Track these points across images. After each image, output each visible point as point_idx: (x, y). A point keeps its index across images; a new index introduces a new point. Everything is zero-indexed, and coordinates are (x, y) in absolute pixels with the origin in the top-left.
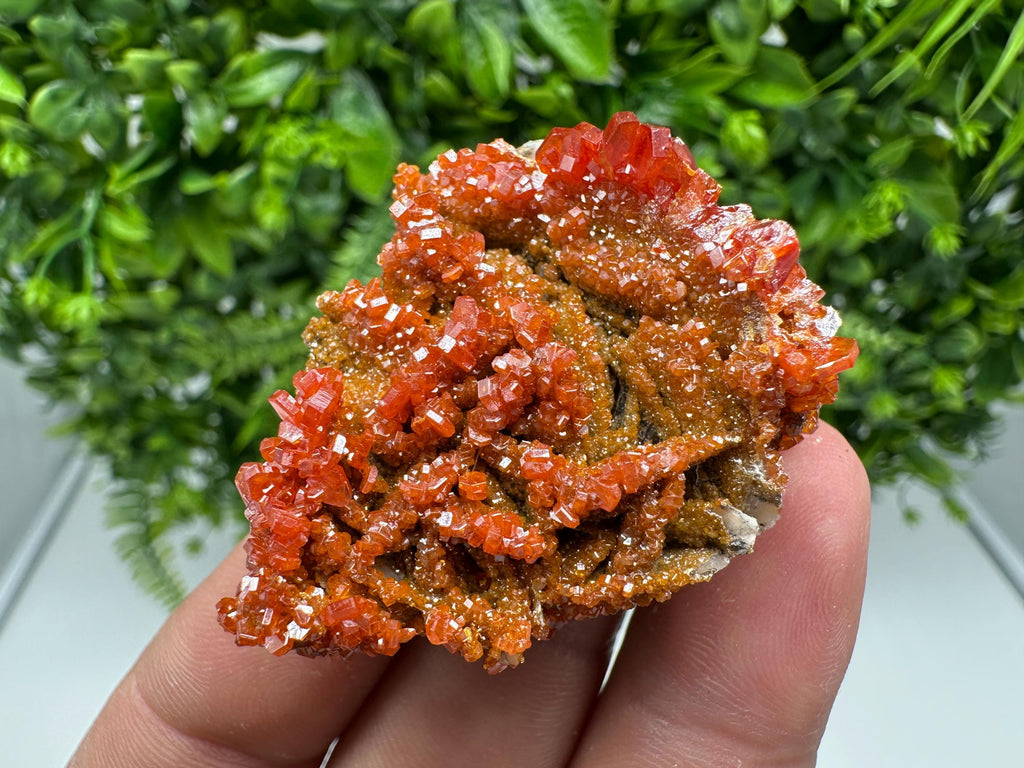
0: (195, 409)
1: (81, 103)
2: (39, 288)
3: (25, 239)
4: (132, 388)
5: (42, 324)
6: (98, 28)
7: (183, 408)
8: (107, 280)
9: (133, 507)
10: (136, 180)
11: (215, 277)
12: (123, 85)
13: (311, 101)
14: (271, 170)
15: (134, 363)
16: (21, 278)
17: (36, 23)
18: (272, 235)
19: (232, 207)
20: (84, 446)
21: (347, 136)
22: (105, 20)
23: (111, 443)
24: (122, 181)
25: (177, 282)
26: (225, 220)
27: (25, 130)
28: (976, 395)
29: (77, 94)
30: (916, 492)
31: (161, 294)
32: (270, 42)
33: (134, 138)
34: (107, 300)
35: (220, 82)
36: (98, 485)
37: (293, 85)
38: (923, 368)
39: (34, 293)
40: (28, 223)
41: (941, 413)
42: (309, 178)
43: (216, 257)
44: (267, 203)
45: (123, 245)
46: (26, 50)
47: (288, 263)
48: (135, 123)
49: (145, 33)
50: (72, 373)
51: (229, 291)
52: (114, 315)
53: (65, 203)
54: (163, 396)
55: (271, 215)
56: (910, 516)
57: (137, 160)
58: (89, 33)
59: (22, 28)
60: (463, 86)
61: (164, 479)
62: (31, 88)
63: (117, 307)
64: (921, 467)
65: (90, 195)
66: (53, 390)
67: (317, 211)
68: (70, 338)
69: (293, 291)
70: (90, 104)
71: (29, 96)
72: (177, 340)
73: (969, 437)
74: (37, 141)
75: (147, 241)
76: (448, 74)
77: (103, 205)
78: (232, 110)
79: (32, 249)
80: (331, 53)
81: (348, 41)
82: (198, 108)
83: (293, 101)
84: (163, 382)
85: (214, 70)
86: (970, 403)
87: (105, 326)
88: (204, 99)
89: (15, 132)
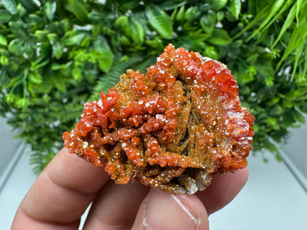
0: (56, 130)
1: (23, 45)
2: (11, 97)
3: (7, 82)
4: (38, 125)
5: (12, 106)
6: (28, 25)
7: (53, 130)
8: (30, 94)
9: (38, 159)
10: (38, 66)
11: (61, 93)
12: (35, 40)
13: (88, 44)
14: (77, 63)
15: (38, 117)
16: (6, 93)
17: (10, 24)
18: (77, 81)
19: (66, 73)
20: (24, 141)
21: (98, 54)
22: (30, 22)
23: (31, 140)
24: (35, 66)
25: (50, 94)
26: (64, 77)
27: (7, 53)
28: (283, 125)
29: (22, 42)
30: (267, 154)
31: (46, 98)
32: (77, 27)
33: (38, 54)
34: (30, 100)
35: (62, 39)
36: (28, 153)
37: (83, 39)
38: (265, 118)
39: (9, 98)
40: (8, 78)
41: (273, 131)
42: (88, 66)
43: (62, 87)
44: (76, 72)
45: (35, 84)
46: (8, 30)
47: (82, 89)
48: (39, 50)
49: (41, 26)
50: (20, 120)
51: (65, 97)
52: (32, 104)
53: (19, 72)
54: (47, 127)
55: (77, 76)
56: (266, 161)
57: (39, 60)
58: (25, 26)
59: (6, 24)
60: (131, 40)
61: (47, 151)
62: (9, 41)
63: (33, 102)
64: (268, 146)
65: (25, 70)
66: (15, 125)
67: (90, 74)
68: (20, 110)
69: (84, 97)
70: (26, 45)
71: (8, 43)
72: (51, 111)
73: (281, 138)
74: (10, 55)
75: (42, 83)
76: (127, 36)
77: (29, 73)
78: (66, 47)
79: (9, 85)
80: (93, 31)
81: (98, 27)
82: (56, 46)
83: (83, 44)
84: (47, 123)
85: (61, 36)
86: (281, 128)
87: (30, 107)
88: (58, 43)
89: (4, 53)
